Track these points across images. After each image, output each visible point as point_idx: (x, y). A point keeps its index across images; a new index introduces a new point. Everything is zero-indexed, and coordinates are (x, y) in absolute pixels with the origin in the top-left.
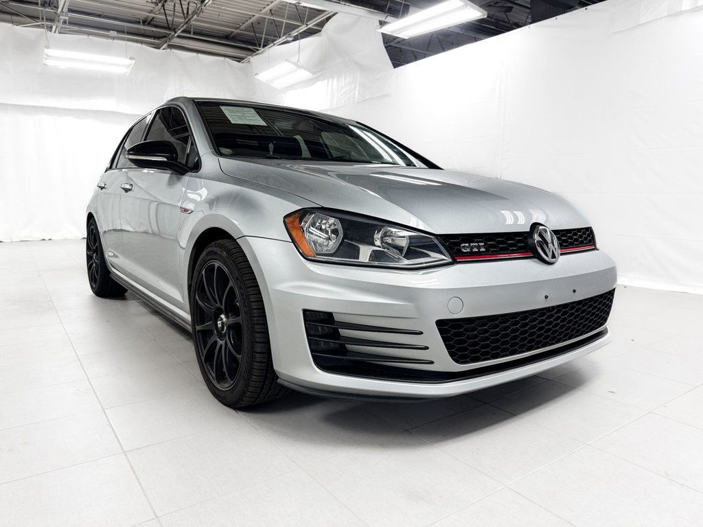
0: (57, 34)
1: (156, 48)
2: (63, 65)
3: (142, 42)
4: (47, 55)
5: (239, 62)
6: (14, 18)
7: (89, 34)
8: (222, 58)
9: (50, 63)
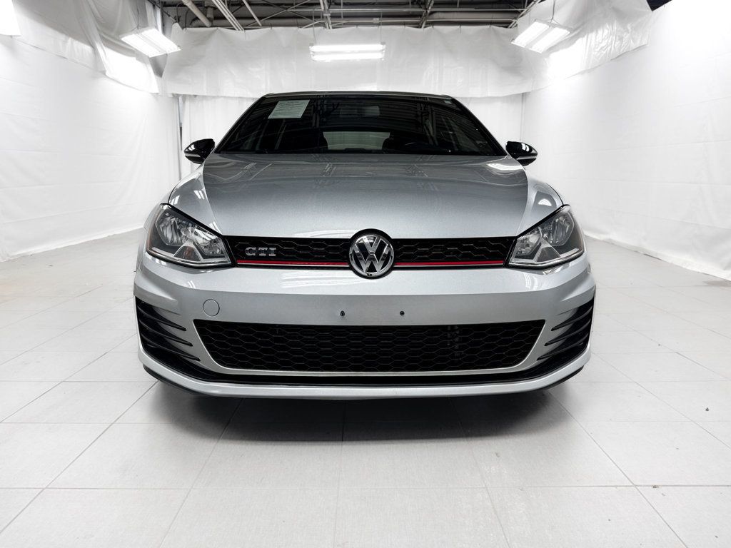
0: (332, 30)
1: (417, 27)
2: (328, 59)
3: (404, 24)
4: (314, 52)
5: (507, 27)
6: (300, 21)
7: (357, 24)
8: (487, 27)
9: (317, 58)
